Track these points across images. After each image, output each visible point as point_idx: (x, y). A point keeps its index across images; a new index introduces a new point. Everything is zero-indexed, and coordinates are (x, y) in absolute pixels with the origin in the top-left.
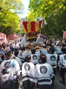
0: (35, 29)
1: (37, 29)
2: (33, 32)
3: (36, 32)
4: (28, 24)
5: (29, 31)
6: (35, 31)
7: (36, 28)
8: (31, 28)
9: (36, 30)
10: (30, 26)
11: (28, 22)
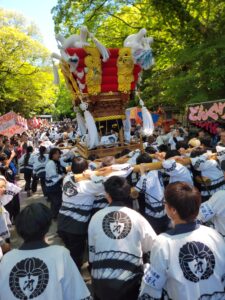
0: (117, 84)
1: (124, 83)
2: (111, 93)
3: (121, 94)
4: (87, 60)
5: (95, 90)
6: (115, 89)
7: (121, 78)
8: (103, 75)
9: (121, 87)
10: (99, 69)
11: (88, 50)
